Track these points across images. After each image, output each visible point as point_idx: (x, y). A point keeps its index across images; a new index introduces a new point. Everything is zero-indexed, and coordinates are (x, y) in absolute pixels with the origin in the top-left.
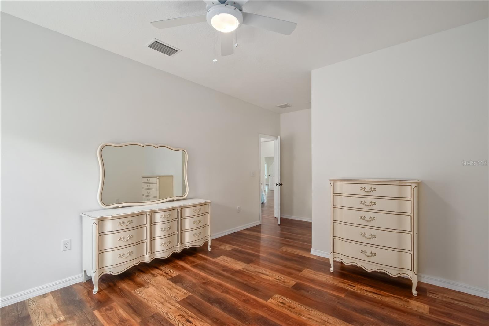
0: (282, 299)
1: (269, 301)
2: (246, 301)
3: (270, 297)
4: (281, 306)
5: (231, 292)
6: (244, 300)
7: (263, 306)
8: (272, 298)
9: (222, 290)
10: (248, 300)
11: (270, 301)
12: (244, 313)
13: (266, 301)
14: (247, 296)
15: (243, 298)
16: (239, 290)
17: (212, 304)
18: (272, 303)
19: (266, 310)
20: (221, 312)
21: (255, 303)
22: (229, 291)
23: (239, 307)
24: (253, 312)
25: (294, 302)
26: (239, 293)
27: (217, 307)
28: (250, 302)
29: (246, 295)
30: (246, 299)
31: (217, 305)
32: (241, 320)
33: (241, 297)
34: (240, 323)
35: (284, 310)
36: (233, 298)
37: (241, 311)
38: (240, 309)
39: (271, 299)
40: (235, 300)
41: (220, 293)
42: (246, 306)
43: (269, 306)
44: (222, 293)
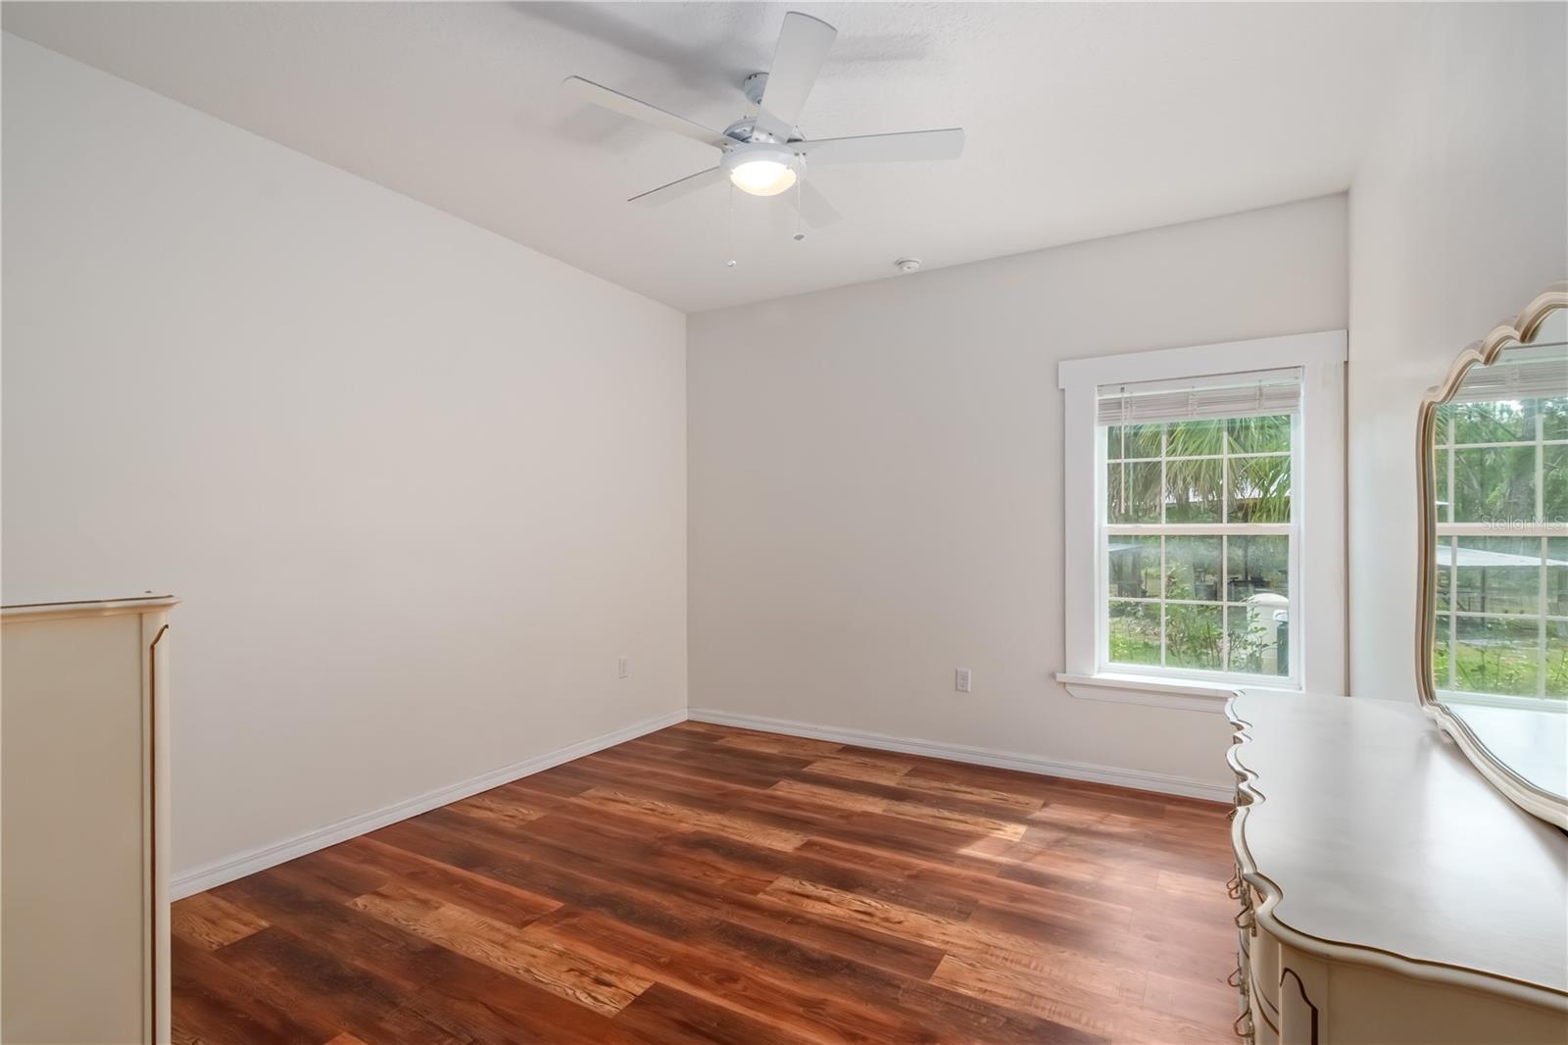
0: (595, 999)
1: (647, 985)
2: (725, 978)
3: (639, 1001)
4: (610, 972)
5: (789, 1006)
6: (735, 981)
7: (673, 967)
8: (633, 998)
9: (830, 1010)
10: (719, 982)
11: (642, 983)
12: (728, 944)
13: (656, 985)
14: (725, 996)
15: (738, 986)
16: (763, 1018)
17: (833, 956)
18: (638, 978)
19: (661, 957)
20: (794, 939)
21: (696, 974)
22: (801, 1009)
23: (745, 958)
24: (701, 947)
25: (558, 991)
26: (759, 1003)
27: (814, 950)
28: (714, 975)
29: (730, 1000)
30: (727, 984)
31: (816, 956)
32: (733, 926)
33: (745, 989)
34: (732, 921)
35: (605, 962)
36: (777, 982)
37: (737, 947)
38: (743, 953)
39: (639, 991)
40: (761, 977)
41: (830, 997)
42: (722, 962)
43: (651, 969)
44: (822, 996)
